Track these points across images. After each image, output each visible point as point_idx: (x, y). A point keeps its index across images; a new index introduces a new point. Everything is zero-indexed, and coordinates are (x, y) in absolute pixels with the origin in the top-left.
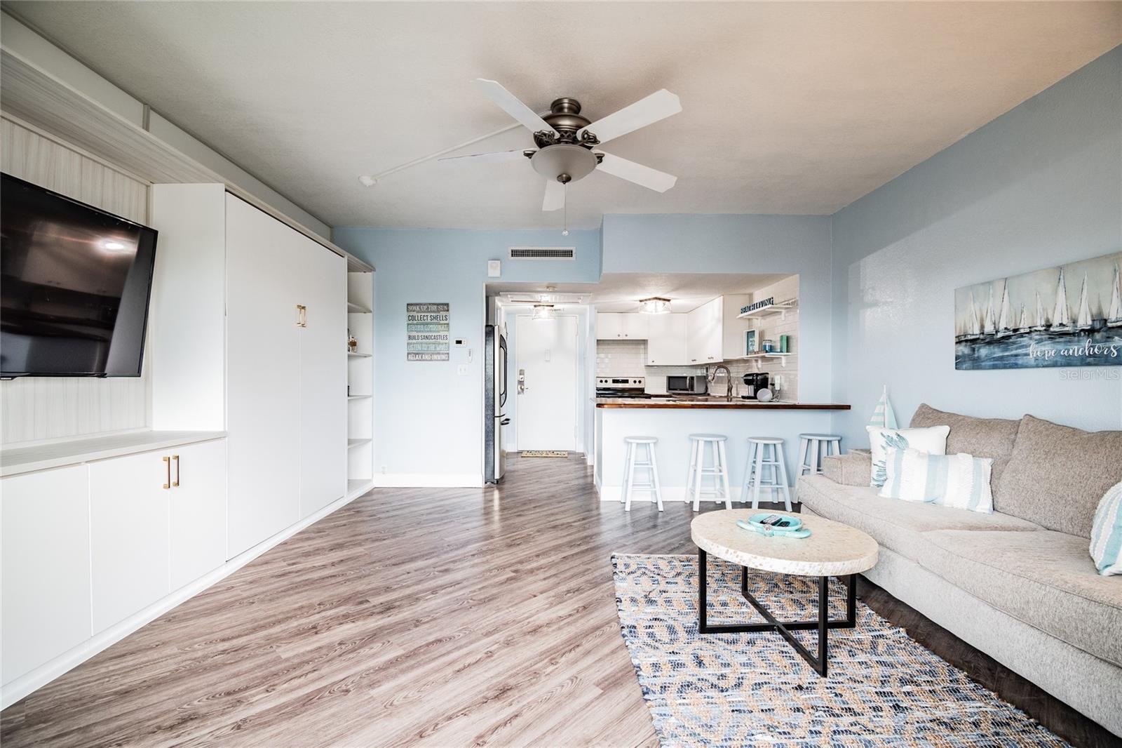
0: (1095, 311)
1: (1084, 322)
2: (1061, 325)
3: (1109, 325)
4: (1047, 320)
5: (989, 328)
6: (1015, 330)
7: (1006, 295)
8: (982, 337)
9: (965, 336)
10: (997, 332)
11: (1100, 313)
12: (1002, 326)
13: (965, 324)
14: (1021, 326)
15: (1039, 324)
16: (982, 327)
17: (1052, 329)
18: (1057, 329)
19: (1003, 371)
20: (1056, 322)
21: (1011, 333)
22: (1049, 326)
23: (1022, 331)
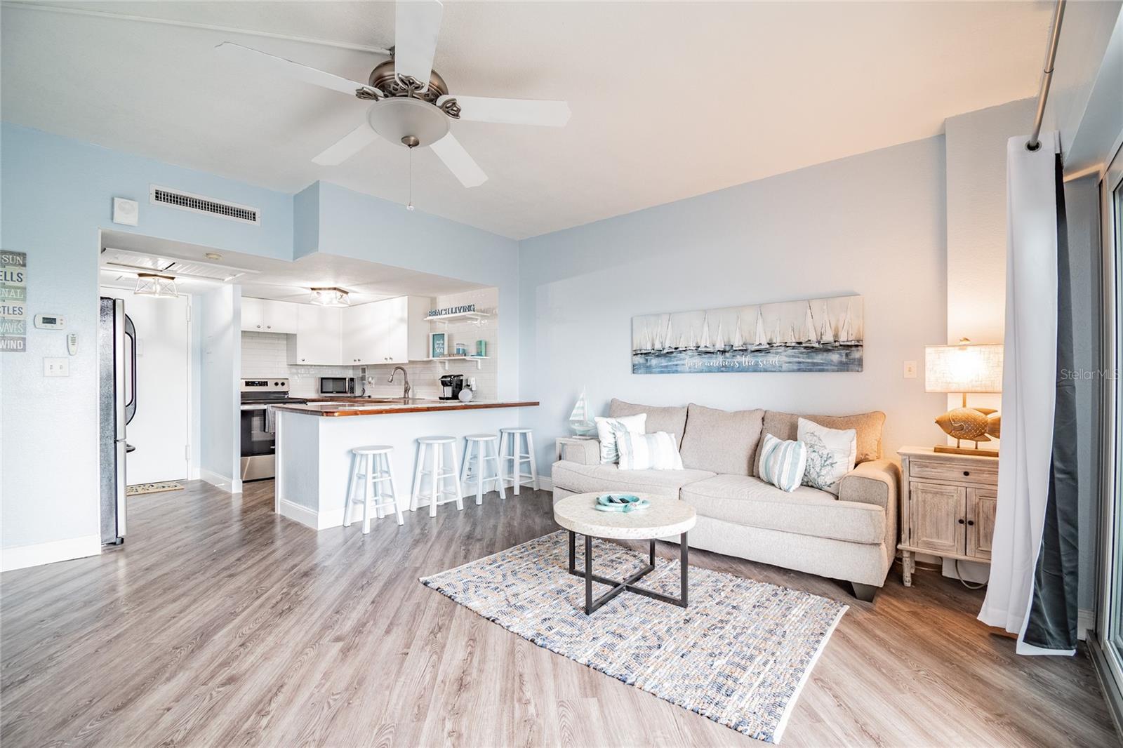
0: (726, 340)
1: (720, 346)
2: (706, 347)
3: (735, 349)
4: (697, 343)
5: (658, 346)
6: (676, 349)
7: (670, 326)
8: (653, 351)
9: (640, 350)
10: (664, 349)
11: (729, 341)
12: (667, 346)
13: (640, 343)
14: (680, 346)
15: (692, 345)
16: (653, 345)
17: (700, 349)
18: (703, 350)
19: (667, 375)
20: (702, 345)
21: (674, 350)
22: (698, 347)
23: (681, 349)
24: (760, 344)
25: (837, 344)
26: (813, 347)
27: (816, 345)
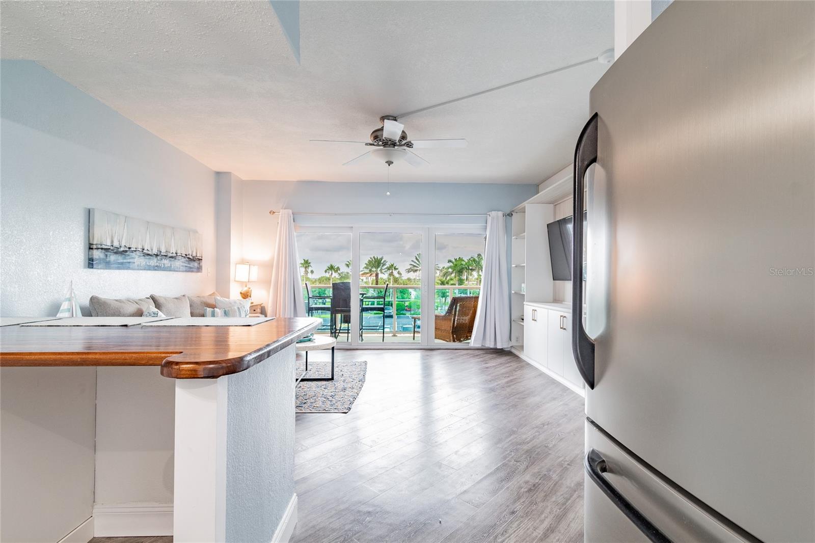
0: (158, 247)
1: (155, 251)
2: (147, 250)
3: (162, 254)
4: (143, 246)
5: (116, 244)
7: (126, 225)
8: (112, 248)
9: (101, 245)
10: (120, 247)
11: (160, 249)
12: (123, 244)
14: (132, 247)
15: (140, 247)
16: (112, 242)
19: (123, 271)
22: (143, 249)
24: (172, 253)
25: (197, 258)
26: (190, 258)
27: (191, 257)
